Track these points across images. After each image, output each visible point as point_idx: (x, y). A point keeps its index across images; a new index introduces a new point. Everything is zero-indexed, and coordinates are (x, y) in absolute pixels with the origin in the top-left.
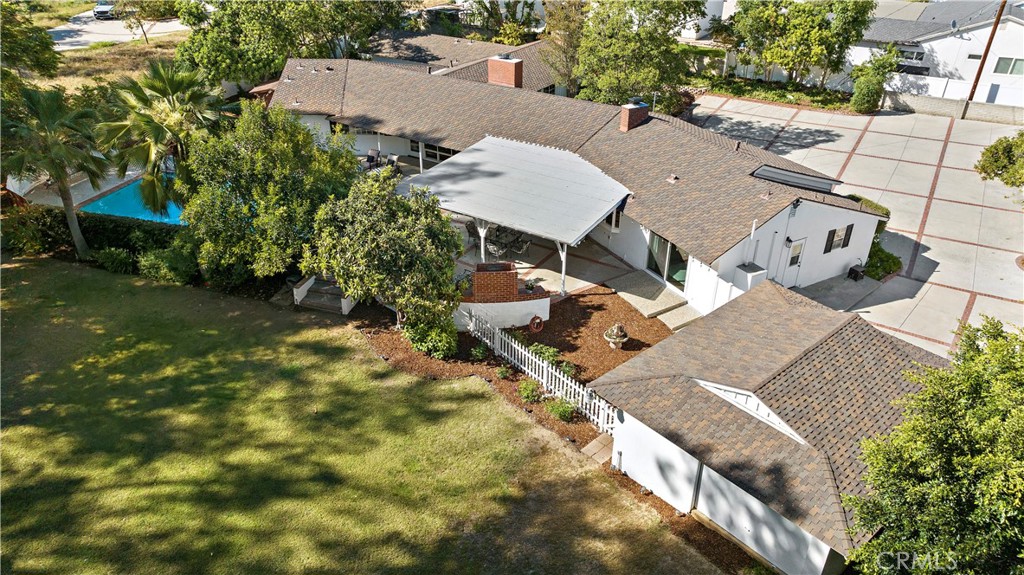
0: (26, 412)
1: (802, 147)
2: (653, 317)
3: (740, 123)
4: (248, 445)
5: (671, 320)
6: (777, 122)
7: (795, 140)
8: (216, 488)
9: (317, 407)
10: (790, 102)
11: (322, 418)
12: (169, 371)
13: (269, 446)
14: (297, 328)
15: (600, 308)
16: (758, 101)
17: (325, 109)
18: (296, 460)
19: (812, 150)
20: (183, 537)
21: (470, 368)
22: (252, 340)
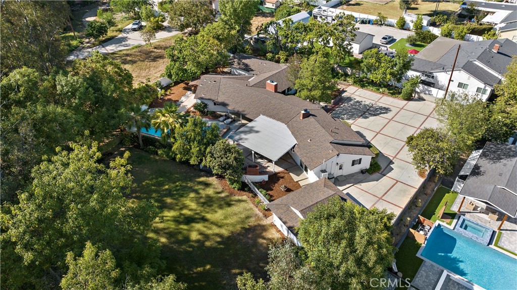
0: (134, 195)
1: (375, 115)
2: (297, 182)
3: (358, 102)
4: (186, 209)
5: (302, 183)
6: (372, 102)
7: (374, 111)
8: (178, 219)
9: (202, 200)
10: (380, 93)
11: (204, 203)
12: (167, 187)
13: (191, 210)
14: (200, 176)
15: (283, 178)
16: (369, 90)
17: (213, 98)
18: (197, 214)
19: (378, 117)
20: (171, 230)
21: (245, 193)
22: (189, 179)
